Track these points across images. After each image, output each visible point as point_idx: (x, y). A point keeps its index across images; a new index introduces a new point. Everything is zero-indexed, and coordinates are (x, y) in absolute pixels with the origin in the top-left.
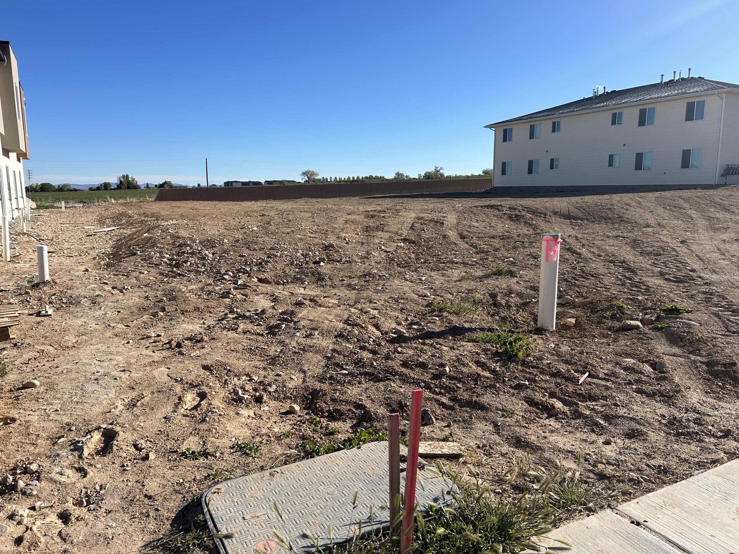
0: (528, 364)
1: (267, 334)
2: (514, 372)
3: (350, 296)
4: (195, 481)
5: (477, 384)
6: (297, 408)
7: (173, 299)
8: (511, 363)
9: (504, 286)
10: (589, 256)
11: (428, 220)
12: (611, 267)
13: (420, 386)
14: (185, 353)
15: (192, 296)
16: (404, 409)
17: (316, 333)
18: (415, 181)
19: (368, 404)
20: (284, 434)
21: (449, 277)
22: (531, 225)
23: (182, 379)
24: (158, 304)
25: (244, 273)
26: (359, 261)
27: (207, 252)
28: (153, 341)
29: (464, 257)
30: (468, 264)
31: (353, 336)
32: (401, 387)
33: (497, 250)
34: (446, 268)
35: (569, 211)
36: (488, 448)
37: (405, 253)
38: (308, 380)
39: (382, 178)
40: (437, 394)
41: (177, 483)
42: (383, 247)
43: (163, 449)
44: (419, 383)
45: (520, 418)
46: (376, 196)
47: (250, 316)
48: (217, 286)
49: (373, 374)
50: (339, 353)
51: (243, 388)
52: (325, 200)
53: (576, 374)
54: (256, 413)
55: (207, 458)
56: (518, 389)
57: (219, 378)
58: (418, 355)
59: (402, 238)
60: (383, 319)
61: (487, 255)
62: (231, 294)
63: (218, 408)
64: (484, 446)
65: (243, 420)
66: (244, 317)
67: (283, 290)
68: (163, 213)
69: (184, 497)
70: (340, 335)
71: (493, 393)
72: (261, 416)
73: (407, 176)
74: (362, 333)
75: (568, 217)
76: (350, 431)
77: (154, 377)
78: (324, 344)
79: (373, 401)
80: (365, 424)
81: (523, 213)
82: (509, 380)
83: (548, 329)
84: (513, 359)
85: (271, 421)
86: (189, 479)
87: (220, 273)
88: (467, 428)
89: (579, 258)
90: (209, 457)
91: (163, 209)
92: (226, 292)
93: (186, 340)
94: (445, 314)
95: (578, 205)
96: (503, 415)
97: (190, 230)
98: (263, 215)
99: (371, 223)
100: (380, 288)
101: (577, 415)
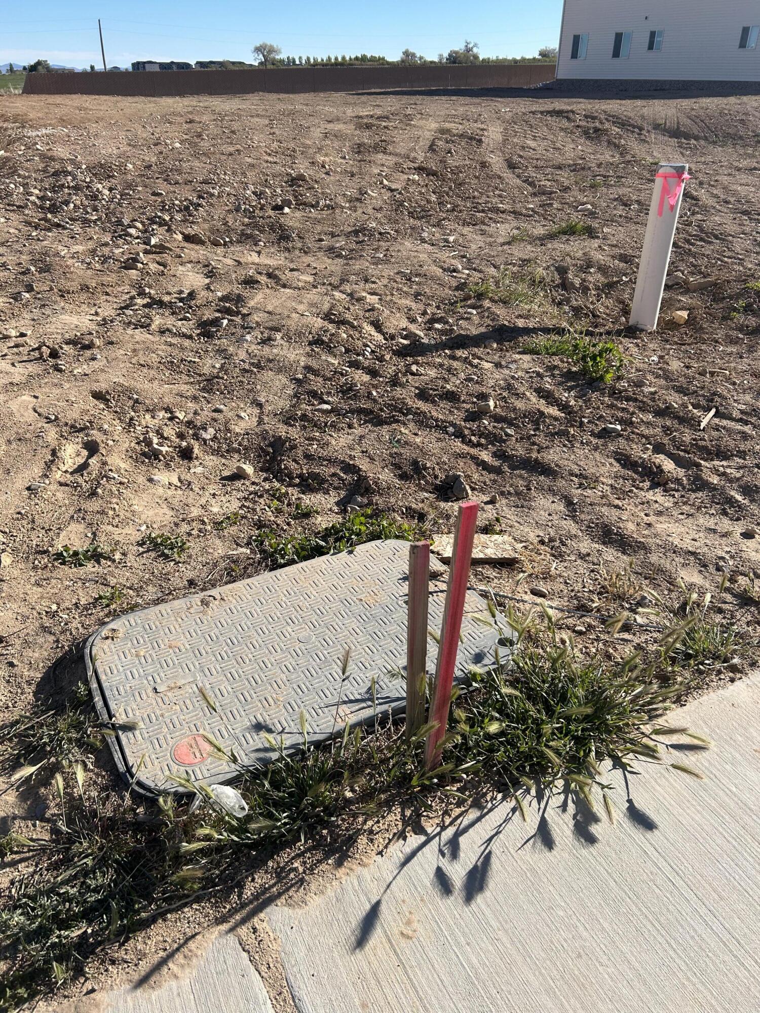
0: (620, 392)
1: (198, 335)
2: (598, 408)
3: (333, 268)
4: (77, 607)
5: (538, 429)
6: (249, 469)
7: (46, 269)
8: (593, 392)
9: (580, 254)
10: (711, 202)
11: (457, 135)
12: (745, 223)
13: (447, 433)
14: (64, 368)
15: (76, 265)
16: (421, 473)
17: (278, 336)
18: (433, 65)
19: (363, 465)
20: (228, 518)
21: (491, 236)
22: (617, 146)
23: (57, 418)
24: (21, 277)
25: (160, 225)
26: (347, 205)
27: (100, 186)
28: (12, 344)
29: (514, 202)
30: (521, 214)
31: (338, 342)
32: (416, 434)
33: (566, 189)
34: (487, 220)
35: (678, 123)
36: (557, 544)
37: (421, 193)
38: (266, 419)
39: (381, 60)
40: (475, 446)
41: (47, 612)
42: (385, 182)
43: (25, 546)
44: (446, 427)
45: (608, 488)
46: (373, 90)
47: (171, 303)
48: (118, 247)
49: (372, 412)
50: (316, 373)
51: (159, 433)
52: (291, 96)
53: (695, 411)
54: (182, 478)
55: (99, 563)
56: (604, 438)
57: (120, 415)
58: (444, 378)
59: (416, 165)
60: (387, 312)
61: (550, 199)
62: (139, 262)
63: (118, 471)
64: (551, 540)
65: (161, 491)
66: (161, 304)
67: (224, 256)
68: (31, 116)
69: (57, 641)
70: (318, 342)
71: (565, 446)
72: (190, 484)
73: (421, 58)
74: (352, 338)
75: (676, 133)
76: (336, 509)
77: (12, 414)
78: (292, 357)
79: (372, 459)
80: (359, 499)
81: (607, 125)
82: (589, 422)
83: (645, 328)
84: (595, 384)
85: (207, 493)
86: (67, 604)
87: (122, 225)
88: (522, 507)
89: (696, 205)
90: (103, 561)
91: (33, 108)
92: (132, 258)
93: (67, 343)
94: (487, 303)
95: (694, 113)
96: (581, 485)
97: (72, 146)
98: (191, 122)
99: (366, 138)
100: (381, 256)
101: (699, 484)
